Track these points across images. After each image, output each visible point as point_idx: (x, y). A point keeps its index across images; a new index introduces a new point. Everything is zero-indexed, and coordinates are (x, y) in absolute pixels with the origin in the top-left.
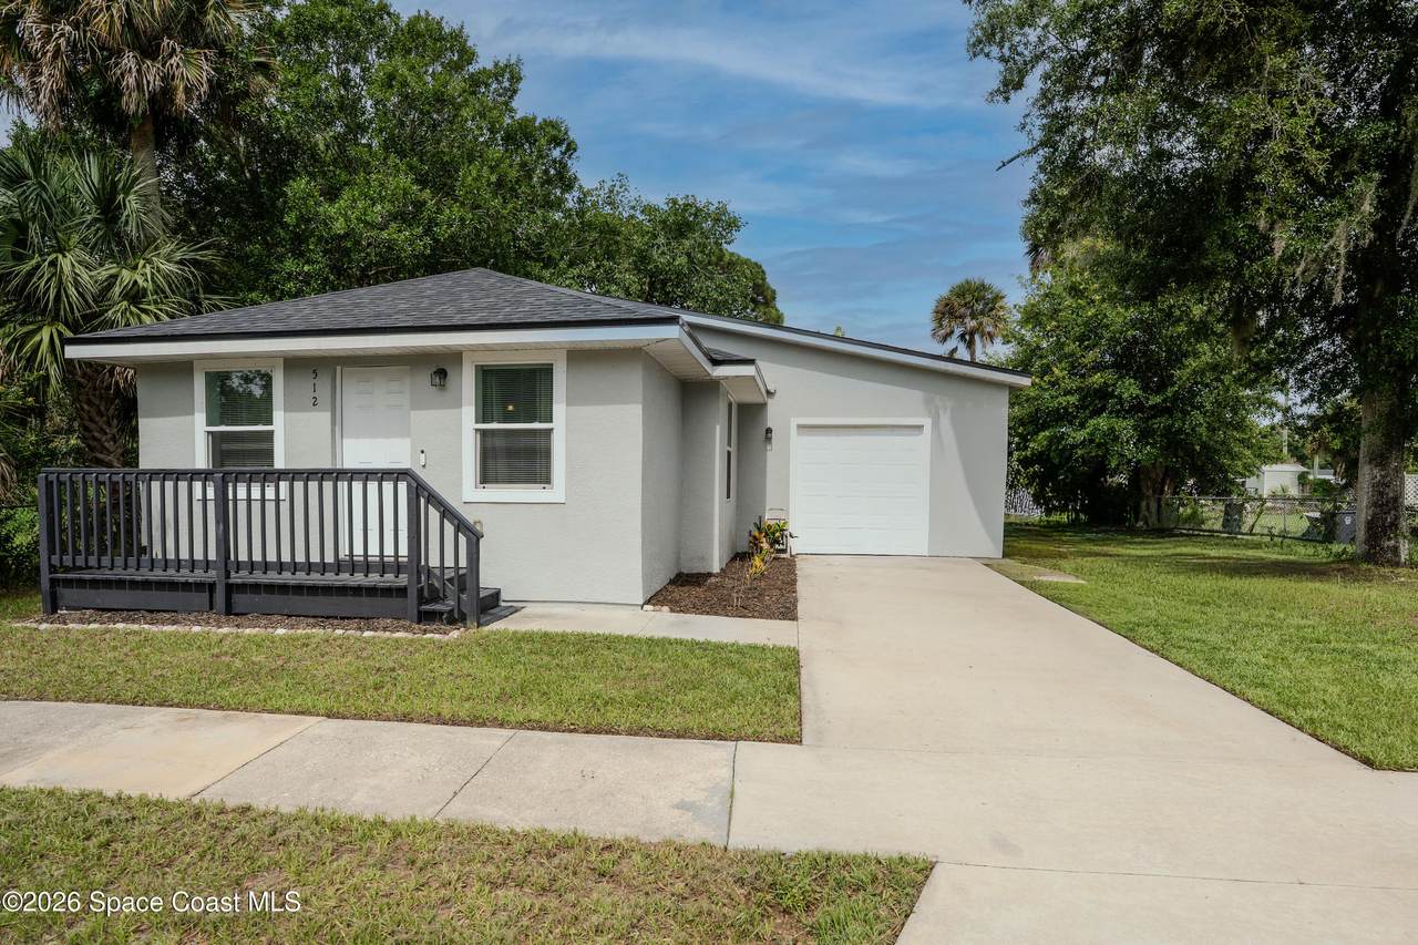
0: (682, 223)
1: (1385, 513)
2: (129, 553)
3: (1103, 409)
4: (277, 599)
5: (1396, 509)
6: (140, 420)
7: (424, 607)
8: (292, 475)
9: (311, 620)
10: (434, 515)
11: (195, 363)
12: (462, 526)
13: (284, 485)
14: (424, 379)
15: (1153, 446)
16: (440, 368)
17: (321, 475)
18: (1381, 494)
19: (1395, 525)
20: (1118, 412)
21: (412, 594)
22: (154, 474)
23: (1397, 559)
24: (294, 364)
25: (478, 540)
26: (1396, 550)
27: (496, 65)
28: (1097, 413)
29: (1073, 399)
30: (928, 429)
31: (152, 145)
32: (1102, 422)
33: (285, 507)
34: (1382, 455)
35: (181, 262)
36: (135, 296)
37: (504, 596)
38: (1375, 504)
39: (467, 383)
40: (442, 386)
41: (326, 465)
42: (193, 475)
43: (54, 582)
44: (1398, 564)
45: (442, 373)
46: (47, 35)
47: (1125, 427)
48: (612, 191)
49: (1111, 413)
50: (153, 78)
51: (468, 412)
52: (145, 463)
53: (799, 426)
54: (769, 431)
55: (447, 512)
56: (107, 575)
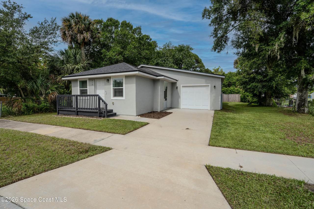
0: (181, 49)
1: (302, 102)
2: (70, 107)
3: (254, 81)
4: (83, 113)
5: (304, 101)
6: (72, 88)
7: (100, 115)
8: (89, 95)
9: (86, 116)
10: (101, 101)
11: (78, 80)
12: (105, 103)
13: (88, 97)
14: (106, 81)
15: (266, 88)
16: (108, 79)
17: (93, 95)
18: (301, 98)
19: (304, 105)
20: (257, 82)
21: (98, 113)
22: (73, 95)
23: (304, 112)
24: (90, 79)
25: (107, 105)
26: (304, 110)
27: (137, 27)
28: (253, 82)
29: (247, 80)
30: (210, 86)
31: (84, 46)
32: (254, 84)
33: (88, 100)
34: (301, 90)
35: (87, 64)
36: (78, 69)
37: (117, 114)
38: (299, 100)
39: (112, 82)
40: (108, 82)
41: (94, 94)
42: (78, 95)
43: (58, 110)
44: (304, 113)
45: (108, 80)
46: (68, 33)
47: (259, 85)
48: (168, 45)
49: (256, 82)
50: (82, 37)
51: (112, 86)
52: (73, 94)
53: (183, 86)
54: (177, 87)
55: (103, 101)
56: (66, 109)
